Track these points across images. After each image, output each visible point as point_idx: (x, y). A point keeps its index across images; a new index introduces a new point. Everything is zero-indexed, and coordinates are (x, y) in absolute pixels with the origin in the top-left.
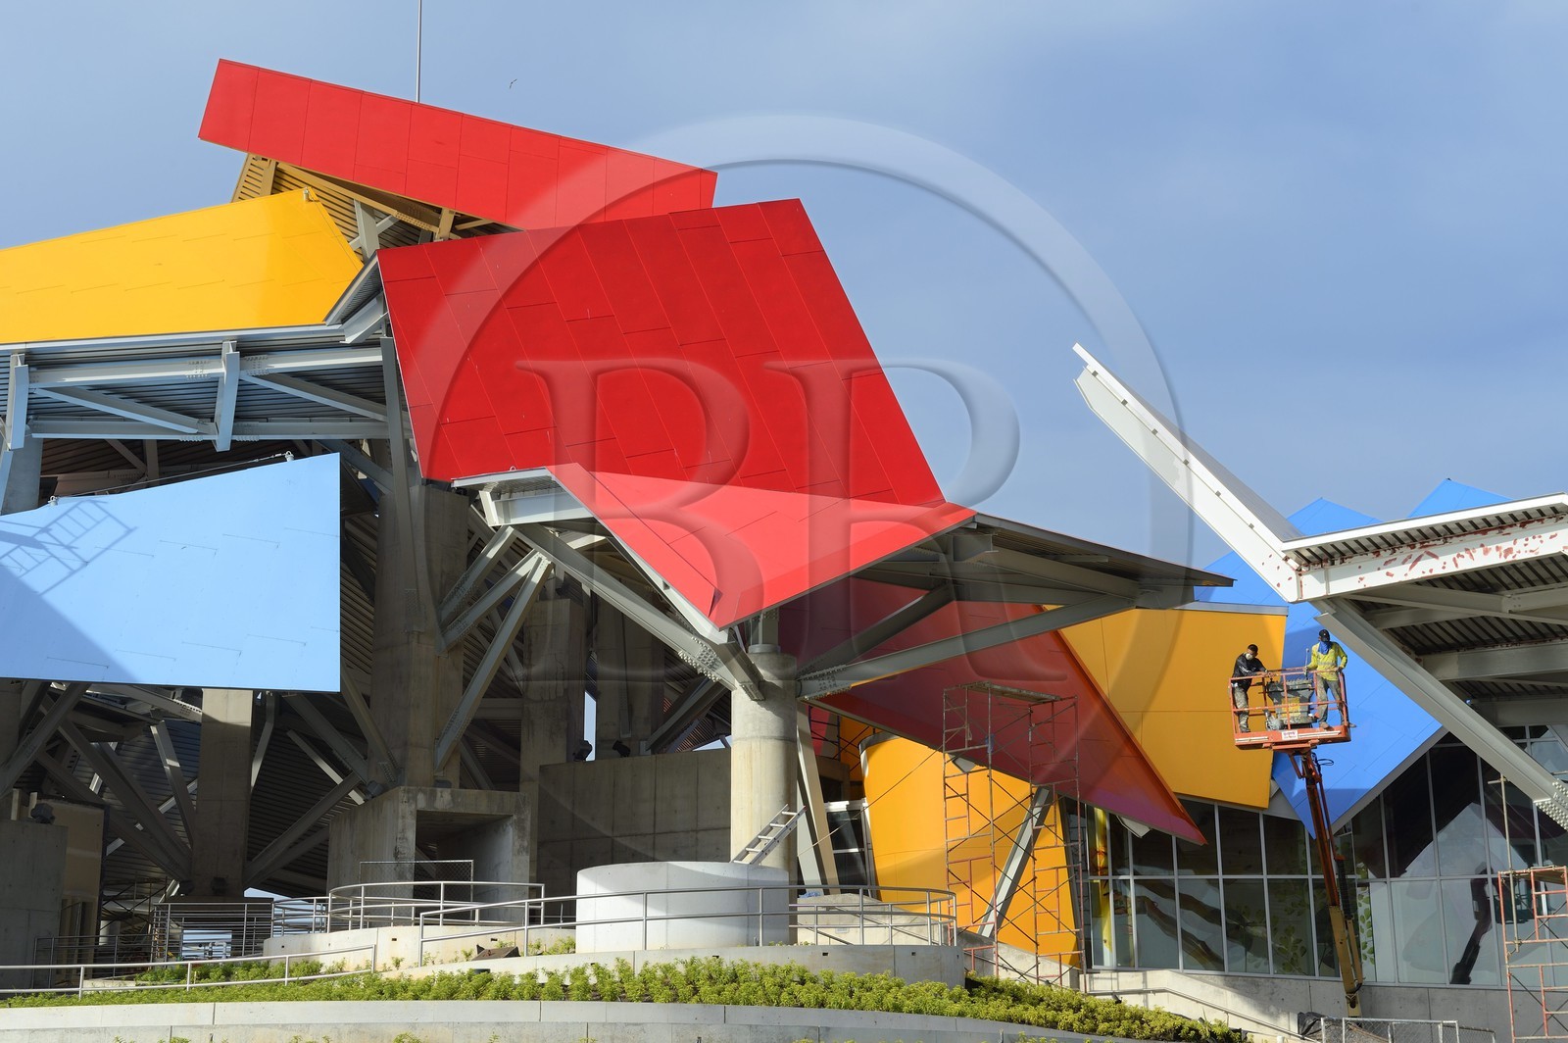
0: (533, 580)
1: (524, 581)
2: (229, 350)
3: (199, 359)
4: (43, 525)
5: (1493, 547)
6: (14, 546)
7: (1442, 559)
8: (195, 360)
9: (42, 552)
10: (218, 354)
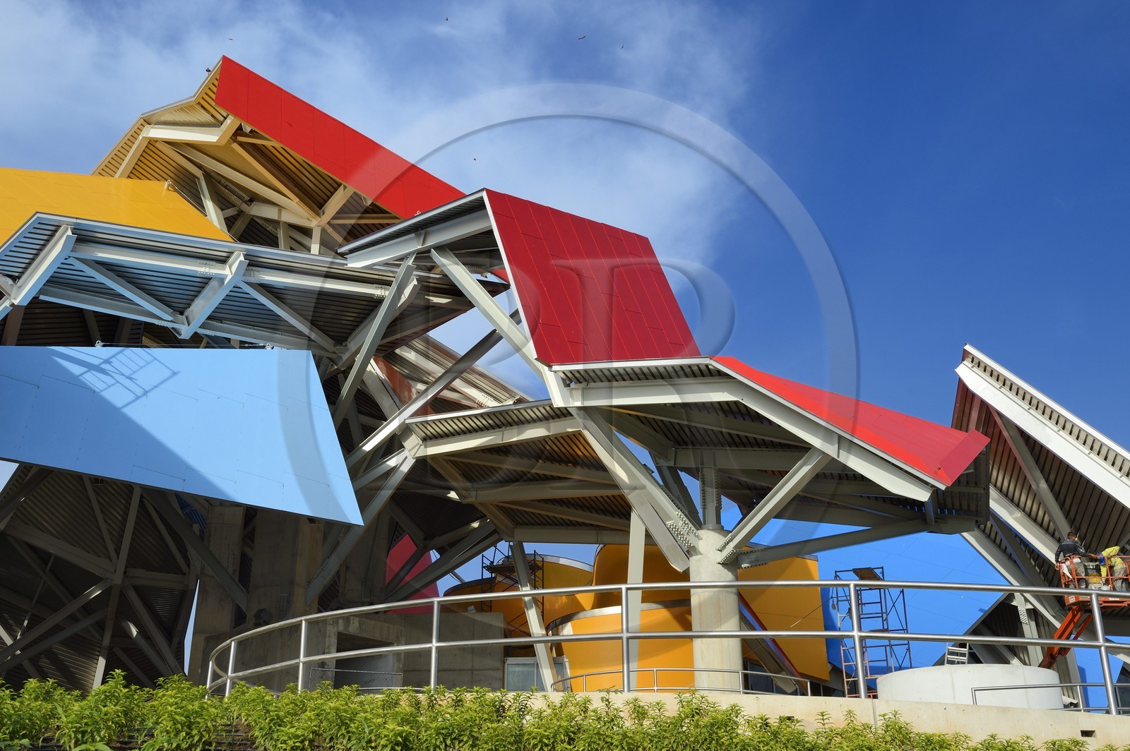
0: (401, 469)
1: (394, 469)
2: (240, 258)
3: (208, 262)
4: (105, 358)
6: (86, 369)
8: (205, 262)
9: (109, 377)
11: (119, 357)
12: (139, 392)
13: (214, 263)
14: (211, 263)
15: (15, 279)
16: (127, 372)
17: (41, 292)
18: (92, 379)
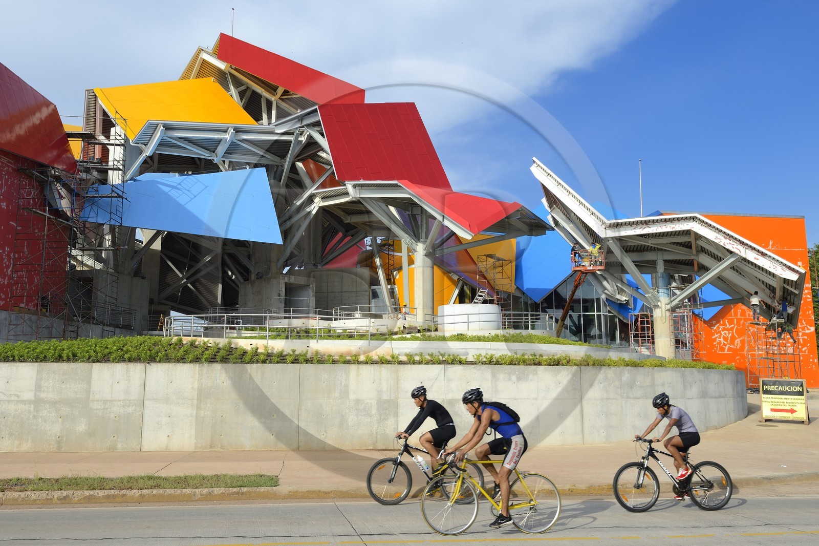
0: (312, 212)
1: (310, 213)
2: (231, 131)
3: (219, 132)
5: (669, 226)
7: (652, 228)
8: (218, 132)
9: (180, 191)
10: (225, 131)
11: (184, 181)
12: (192, 197)
13: (222, 133)
14: (221, 133)
15: (146, 145)
16: (187, 188)
17: (156, 149)
18: (174, 193)
